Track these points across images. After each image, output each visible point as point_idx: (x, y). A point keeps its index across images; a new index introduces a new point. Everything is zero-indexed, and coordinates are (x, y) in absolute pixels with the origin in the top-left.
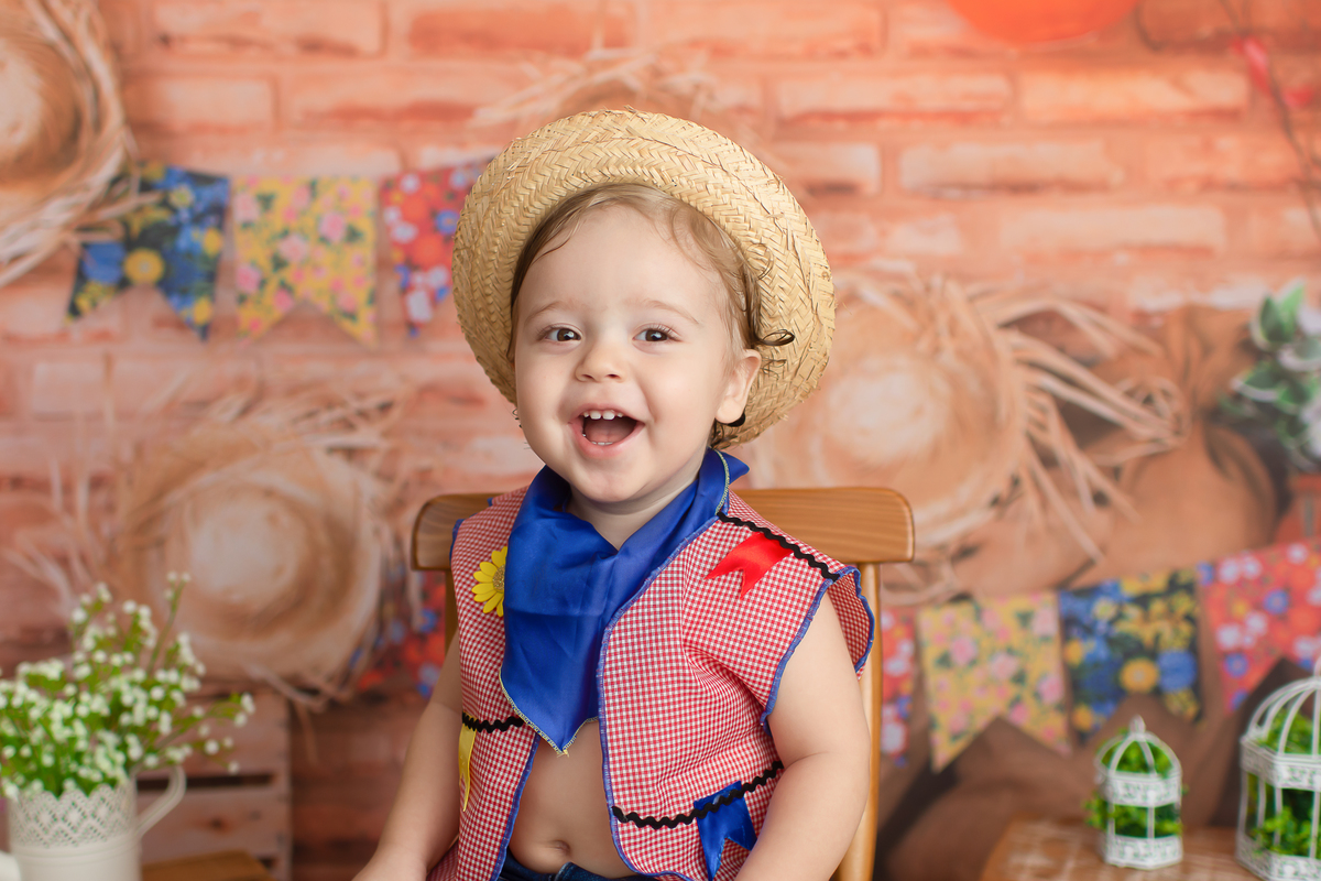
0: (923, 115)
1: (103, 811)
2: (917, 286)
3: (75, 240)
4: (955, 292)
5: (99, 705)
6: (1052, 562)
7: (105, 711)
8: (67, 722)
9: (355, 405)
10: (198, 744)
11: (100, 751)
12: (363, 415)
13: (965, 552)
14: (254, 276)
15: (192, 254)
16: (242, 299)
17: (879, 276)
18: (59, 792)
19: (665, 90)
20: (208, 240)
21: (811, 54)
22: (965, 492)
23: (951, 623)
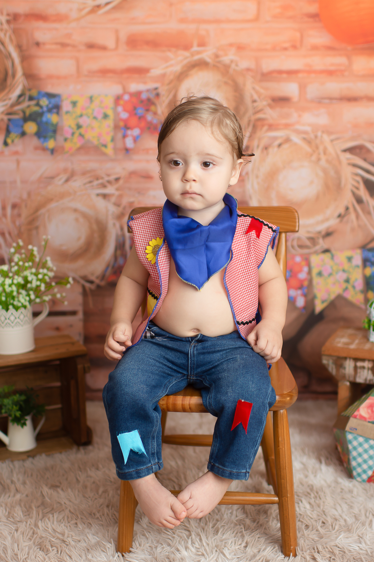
0: (315, 72)
1: (22, 317)
2: (312, 136)
3: (6, 118)
4: (326, 138)
5: (19, 280)
6: (360, 238)
7: (22, 282)
8: (10, 286)
9: (107, 178)
10: (54, 295)
11: (21, 296)
12: (109, 182)
13: (328, 234)
14: (70, 131)
15: (47, 123)
16: (66, 140)
17: (298, 132)
18: (7, 310)
19: (219, 62)
20: (54, 118)
21: (274, 49)
22: (328, 212)
23: (322, 260)
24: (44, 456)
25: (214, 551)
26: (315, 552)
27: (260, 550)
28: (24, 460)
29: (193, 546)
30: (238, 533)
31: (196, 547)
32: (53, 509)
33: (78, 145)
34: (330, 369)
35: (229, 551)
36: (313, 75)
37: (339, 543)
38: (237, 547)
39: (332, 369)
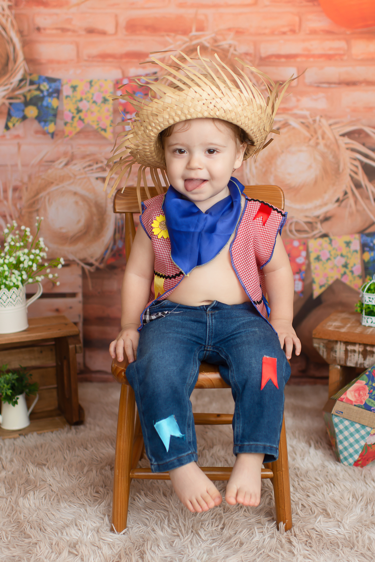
0: (313, 56)
1: (14, 296)
2: (310, 120)
3: (7, 102)
4: (324, 121)
5: (13, 260)
6: (359, 223)
7: (14, 262)
9: (106, 162)
10: (46, 276)
11: (13, 276)
13: (326, 219)
14: (71, 115)
15: (47, 107)
16: (66, 124)
17: (296, 116)
19: (218, 47)
20: (54, 102)
21: (272, 33)
22: (327, 197)
23: (321, 245)
24: (35, 434)
25: (190, 532)
26: (292, 535)
27: (236, 532)
28: (15, 439)
29: (169, 526)
30: (217, 515)
31: (172, 527)
32: (36, 486)
33: (78, 129)
34: (321, 353)
35: (205, 533)
36: (311, 60)
37: (317, 527)
38: (214, 529)
39: (323, 352)
